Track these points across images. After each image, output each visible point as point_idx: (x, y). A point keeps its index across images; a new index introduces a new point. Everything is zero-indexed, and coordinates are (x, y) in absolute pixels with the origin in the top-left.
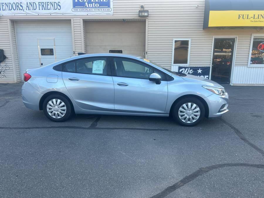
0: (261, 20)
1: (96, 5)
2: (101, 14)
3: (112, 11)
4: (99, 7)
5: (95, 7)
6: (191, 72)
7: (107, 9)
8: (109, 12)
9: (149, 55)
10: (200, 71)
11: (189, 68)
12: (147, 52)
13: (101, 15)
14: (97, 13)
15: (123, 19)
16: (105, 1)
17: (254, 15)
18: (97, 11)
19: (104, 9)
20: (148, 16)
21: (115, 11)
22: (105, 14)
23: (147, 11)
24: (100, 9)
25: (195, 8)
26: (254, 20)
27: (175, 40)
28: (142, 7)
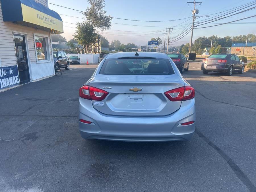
6: (5, 74)
10: (11, 71)
11: (3, 69)
17: (44, 17)
26: (44, 21)
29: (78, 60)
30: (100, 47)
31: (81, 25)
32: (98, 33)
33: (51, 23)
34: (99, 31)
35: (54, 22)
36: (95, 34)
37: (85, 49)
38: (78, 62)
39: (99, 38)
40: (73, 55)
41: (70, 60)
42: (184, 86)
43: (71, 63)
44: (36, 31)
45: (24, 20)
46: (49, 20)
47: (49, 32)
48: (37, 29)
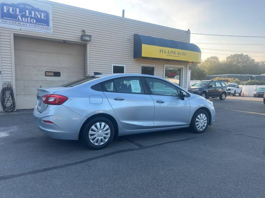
0: (172, 55)
1: (32, 20)
2: (38, 31)
3: (52, 30)
4: (35, 23)
5: (31, 22)
7: (45, 27)
8: (49, 31)
12: (89, 75)
13: (37, 32)
14: (33, 30)
15: (64, 40)
16: (43, 18)
17: (169, 51)
18: (33, 27)
19: (43, 26)
20: (90, 41)
21: (55, 31)
22: (44, 32)
23: (90, 36)
24: (37, 25)
25: (127, 40)
26: (168, 54)
27: (113, 65)
28: (84, 31)
35: (184, 54)
40: (263, 87)
41: (256, 93)
42: (53, 94)
43: (255, 96)
44: (167, 63)
45: (143, 56)
46: (176, 53)
47: (186, 63)
48: (170, 61)
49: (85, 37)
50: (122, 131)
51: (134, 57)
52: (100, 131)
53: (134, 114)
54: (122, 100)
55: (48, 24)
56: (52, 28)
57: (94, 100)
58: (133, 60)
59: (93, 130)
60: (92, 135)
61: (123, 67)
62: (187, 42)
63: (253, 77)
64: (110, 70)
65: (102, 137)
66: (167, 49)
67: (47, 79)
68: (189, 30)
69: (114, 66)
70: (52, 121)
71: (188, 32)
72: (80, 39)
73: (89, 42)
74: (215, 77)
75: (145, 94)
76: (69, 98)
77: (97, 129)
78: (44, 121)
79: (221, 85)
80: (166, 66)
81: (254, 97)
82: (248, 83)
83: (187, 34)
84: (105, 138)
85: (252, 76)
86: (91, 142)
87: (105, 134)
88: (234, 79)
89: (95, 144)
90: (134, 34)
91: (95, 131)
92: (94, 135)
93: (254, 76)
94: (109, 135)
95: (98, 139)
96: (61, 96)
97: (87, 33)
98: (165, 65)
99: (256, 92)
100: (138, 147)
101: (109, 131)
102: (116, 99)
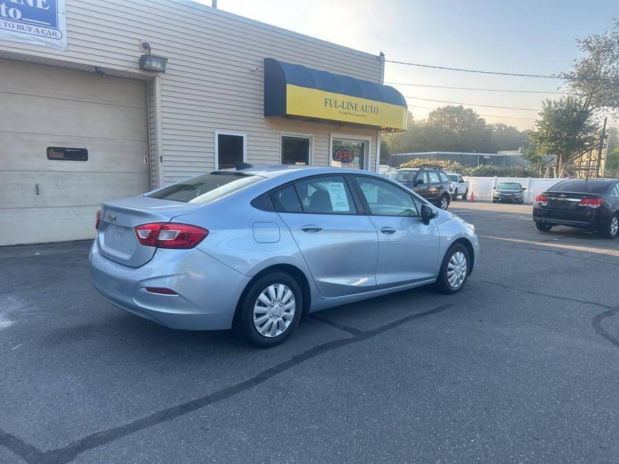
0: (349, 112)
1: (11, 11)
2: (27, 41)
3: (64, 40)
4: (21, 19)
5: (9, 17)
7: (47, 30)
8: (55, 42)
9: (166, 164)
12: (161, 157)
13: (28, 44)
14: (14, 37)
15: (96, 67)
16: (40, 6)
17: (343, 102)
18: (15, 29)
19: (40, 29)
20: (164, 72)
21: (71, 41)
22: (44, 44)
23: (164, 60)
24: (25, 25)
25: (249, 72)
26: (342, 110)
27: (217, 133)
28: (146, 46)
29: (516, 194)
30: (603, 162)
31: (553, 105)
32: (602, 124)
33: (365, 113)
34: (606, 119)
35: (374, 110)
36: (593, 128)
37: (557, 167)
38: (517, 199)
39: (603, 136)
40: (510, 182)
41: (497, 193)
42: (169, 223)
43: (496, 200)
44: (337, 131)
45: (289, 112)
46: (359, 107)
47: (374, 130)
48: (342, 125)
49: (151, 61)
50: (319, 301)
51: (265, 115)
52: (276, 305)
53: (343, 261)
54: (318, 230)
55: (54, 24)
56: (65, 33)
57: (262, 233)
58: (263, 121)
59: (261, 304)
60: (259, 315)
61: (241, 138)
62: (378, 83)
63: (485, 160)
64: (212, 145)
65: (281, 319)
66: (340, 98)
67: (53, 168)
68: (382, 54)
69: (220, 136)
70: (173, 289)
71: (380, 59)
72: (138, 66)
73: (160, 74)
74: (413, 158)
75: (358, 214)
76: (210, 231)
77: (271, 300)
78: (147, 288)
79: (440, 178)
80: (335, 136)
81: (494, 202)
82: (478, 171)
83: (379, 63)
84: (285, 319)
85: (483, 156)
86: (258, 331)
87: (286, 311)
88: (451, 164)
89: (266, 335)
90: (265, 59)
91: (266, 306)
92: (264, 314)
93: (487, 156)
94: (292, 313)
95: (273, 322)
96: (191, 227)
97: (153, 52)
98: (331, 134)
99: (497, 191)
100: (351, 336)
101: (293, 302)
102: (305, 230)
